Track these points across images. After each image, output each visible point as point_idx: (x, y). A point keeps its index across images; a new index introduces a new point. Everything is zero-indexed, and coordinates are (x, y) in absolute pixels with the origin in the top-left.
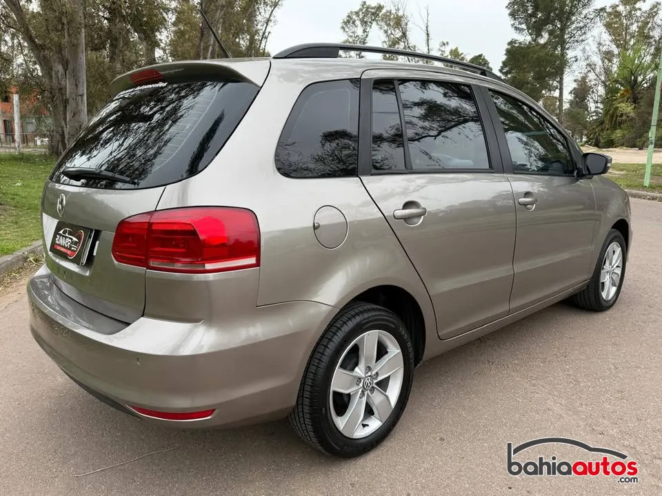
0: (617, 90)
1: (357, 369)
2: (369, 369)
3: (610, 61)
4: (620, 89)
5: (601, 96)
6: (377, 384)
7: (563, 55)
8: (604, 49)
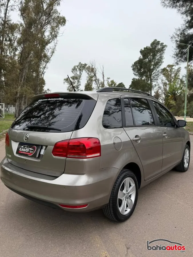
0: (169, 96)
1: (123, 191)
2: (127, 191)
3: (166, 86)
4: (170, 96)
5: (163, 98)
6: (129, 196)
7: (151, 84)
8: (164, 82)
